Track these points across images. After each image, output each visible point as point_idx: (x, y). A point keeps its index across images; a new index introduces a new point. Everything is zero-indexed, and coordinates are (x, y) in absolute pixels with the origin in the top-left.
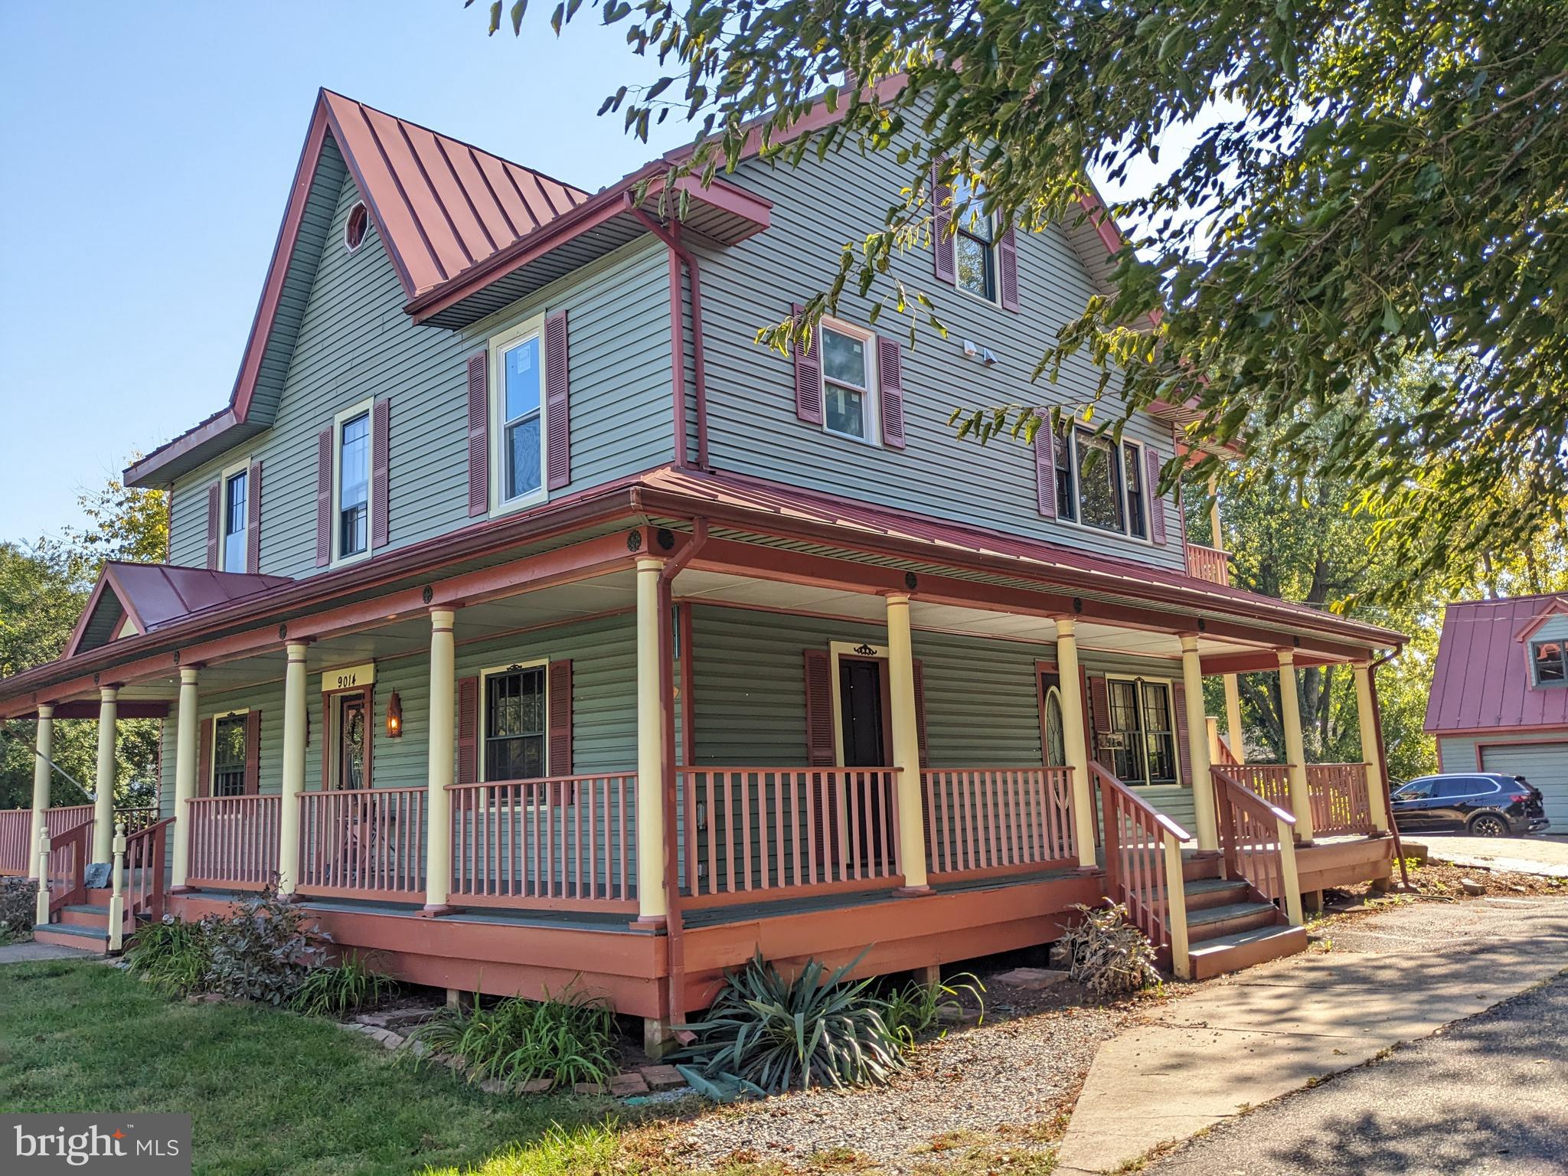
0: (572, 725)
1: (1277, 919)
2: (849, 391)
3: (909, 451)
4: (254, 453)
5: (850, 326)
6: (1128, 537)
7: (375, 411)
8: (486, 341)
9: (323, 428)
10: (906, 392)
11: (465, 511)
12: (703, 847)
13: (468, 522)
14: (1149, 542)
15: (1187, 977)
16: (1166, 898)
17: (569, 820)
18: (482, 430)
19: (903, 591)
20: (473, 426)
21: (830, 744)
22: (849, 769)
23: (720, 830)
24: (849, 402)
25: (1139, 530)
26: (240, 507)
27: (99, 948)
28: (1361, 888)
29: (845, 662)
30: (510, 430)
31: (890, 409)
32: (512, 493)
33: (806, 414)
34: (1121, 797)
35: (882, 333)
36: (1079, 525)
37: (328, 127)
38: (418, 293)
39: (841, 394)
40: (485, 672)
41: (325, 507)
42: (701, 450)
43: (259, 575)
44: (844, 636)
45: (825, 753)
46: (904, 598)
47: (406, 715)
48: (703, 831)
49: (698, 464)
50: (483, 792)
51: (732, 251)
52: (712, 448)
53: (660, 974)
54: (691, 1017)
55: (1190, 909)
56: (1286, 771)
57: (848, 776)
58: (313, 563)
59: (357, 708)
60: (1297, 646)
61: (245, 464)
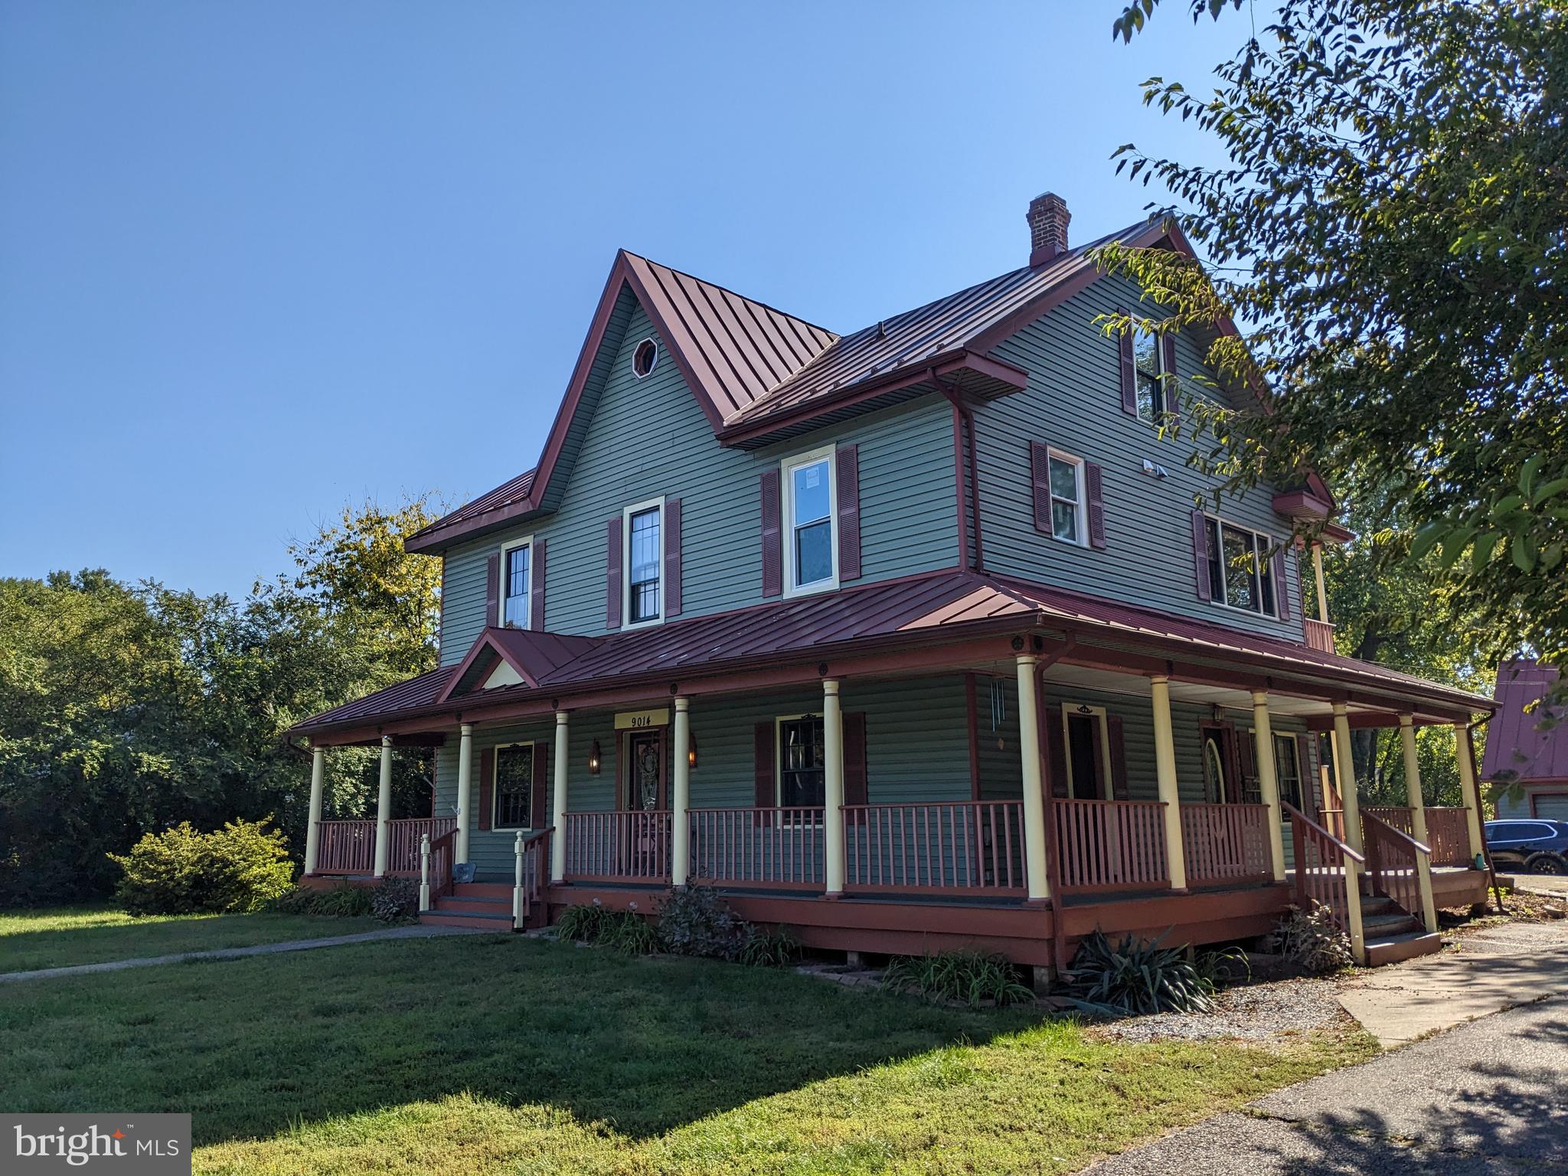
0: (866, 763)
1: (1417, 926)
2: (1065, 504)
3: (1109, 551)
4: (537, 532)
5: (1068, 455)
6: (1262, 615)
7: (666, 507)
8: (778, 461)
9: (613, 517)
10: (1108, 505)
11: (760, 592)
12: (988, 859)
13: (762, 601)
14: (1277, 619)
15: (1363, 963)
16: (1346, 906)
17: (862, 836)
18: (776, 530)
19: (1164, 674)
20: (765, 527)
21: (1065, 784)
22: (1077, 801)
23: (1001, 847)
24: (1065, 513)
25: (1269, 609)
26: (520, 575)
27: (504, 926)
28: (1463, 911)
29: (1071, 716)
30: (798, 531)
31: (1095, 515)
32: (800, 582)
33: (1041, 526)
34: (1308, 828)
35: (1089, 458)
36: (1226, 606)
37: (625, 279)
38: (725, 424)
39: (1060, 507)
40: (779, 719)
41: (615, 583)
42: (978, 558)
43: (543, 633)
44: (1074, 699)
45: (1061, 790)
46: (1164, 679)
47: (700, 750)
48: (987, 847)
49: (975, 568)
50: (779, 814)
51: (992, 404)
52: (986, 556)
53: (1050, 937)
54: (1070, 966)
55: (1365, 915)
56: (1410, 812)
57: (1077, 805)
58: (604, 624)
59: (648, 744)
60: (1416, 711)
61: (529, 540)
